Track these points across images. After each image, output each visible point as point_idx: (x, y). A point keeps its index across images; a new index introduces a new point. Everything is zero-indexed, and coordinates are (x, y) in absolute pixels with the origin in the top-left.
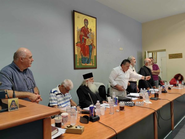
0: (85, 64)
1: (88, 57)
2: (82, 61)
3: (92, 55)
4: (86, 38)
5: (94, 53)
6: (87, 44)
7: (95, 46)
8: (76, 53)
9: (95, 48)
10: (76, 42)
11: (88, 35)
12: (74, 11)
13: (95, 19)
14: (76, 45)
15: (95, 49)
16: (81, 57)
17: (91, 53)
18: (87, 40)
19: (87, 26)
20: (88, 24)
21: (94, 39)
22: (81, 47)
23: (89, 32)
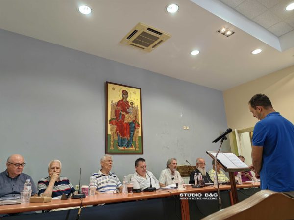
0: (123, 148)
1: (128, 138)
2: (118, 144)
3: (135, 136)
4: (124, 114)
5: (138, 133)
6: (126, 121)
7: (140, 123)
8: (109, 133)
9: (140, 126)
10: (109, 118)
11: (128, 110)
12: (107, 83)
13: (139, 90)
14: (108, 122)
15: (140, 128)
16: (116, 138)
17: (132, 133)
18: (126, 116)
19: (126, 99)
20: (128, 97)
21: (138, 115)
22: (117, 124)
23: (130, 106)
